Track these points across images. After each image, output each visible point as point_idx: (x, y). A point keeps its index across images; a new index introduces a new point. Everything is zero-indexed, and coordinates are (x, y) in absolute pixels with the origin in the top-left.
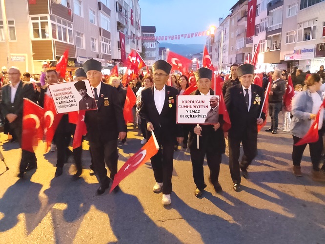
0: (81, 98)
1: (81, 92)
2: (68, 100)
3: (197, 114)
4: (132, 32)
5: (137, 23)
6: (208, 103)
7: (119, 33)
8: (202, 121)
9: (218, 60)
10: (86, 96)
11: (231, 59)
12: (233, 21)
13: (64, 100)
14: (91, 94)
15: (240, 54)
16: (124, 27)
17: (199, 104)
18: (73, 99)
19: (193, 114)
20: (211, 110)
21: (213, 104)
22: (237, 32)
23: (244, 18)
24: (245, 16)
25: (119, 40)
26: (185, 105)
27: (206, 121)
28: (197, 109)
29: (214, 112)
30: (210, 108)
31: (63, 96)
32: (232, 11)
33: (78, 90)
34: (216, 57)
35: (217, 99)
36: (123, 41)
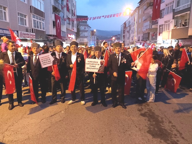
0: (53, 59)
1: (53, 57)
2: (47, 61)
3: (94, 67)
4: (67, 16)
5: (72, 11)
6: (99, 63)
7: (54, 15)
8: (97, 71)
9: (129, 39)
10: (56, 58)
11: (139, 37)
12: (140, 11)
13: (46, 61)
14: (58, 57)
15: (146, 33)
16: (60, 11)
17: (95, 63)
18: (50, 60)
19: (93, 67)
20: (101, 66)
21: (102, 63)
22: (144, 18)
23: (150, 7)
24: (150, 6)
25: (54, 20)
26: (89, 63)
27: (98, 71)
28: (94, 65)
29: (102, 67)
30: (100, 65)
31: (45, 60)
32: (140, 4)
33: (52, 56)
34: (128, 36)
35: (103, 61)
36: (58, 21)
